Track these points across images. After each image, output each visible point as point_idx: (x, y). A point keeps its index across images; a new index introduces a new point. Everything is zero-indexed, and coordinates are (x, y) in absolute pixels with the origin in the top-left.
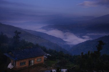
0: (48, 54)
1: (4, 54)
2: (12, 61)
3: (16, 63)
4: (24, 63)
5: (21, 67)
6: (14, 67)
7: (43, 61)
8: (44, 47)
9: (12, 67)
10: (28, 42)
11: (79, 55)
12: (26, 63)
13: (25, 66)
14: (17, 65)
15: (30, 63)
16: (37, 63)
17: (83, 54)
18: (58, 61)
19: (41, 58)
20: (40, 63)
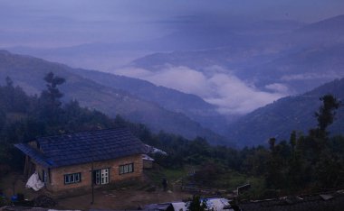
0: (156, 150)
1: (16, 145)
2: (39, 169)
3: (50, 175)
4: (78, 177)
5: (66, 187)
6: (45, 187)
7: (141, 171)
8: (141, 126)
9: (40, 187)
10: (89, 109)
11: (260, 147)
12: (82, 178)
13: (79, 185)
14: (54, 182)
15: (95, 176)
16: (121, 178)
17: (275, 145)
18: (192, 170)
19: (133, 164)
20: (131, 179)
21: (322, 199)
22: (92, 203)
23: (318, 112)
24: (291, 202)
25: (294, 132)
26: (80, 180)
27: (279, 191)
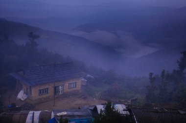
0: (88, 75)
1: (11, 74)
2: (24, 87)
3: (31, 90)
4: (46, 91)
5: (40, 97)
6: (28, 98)
7: (80, 87)
9: (25, 98)
12: (49, 91)
13: (47, 95)
14: (33, 94)
15: (56, 90)
16: (69, 90)
17: (153, 77)
19: (76, 83)
20: (74, 91)
21: (179, 113)
22: (54, 106)
23: (179, 60)
24: (160, 111)
25: (164, 70)
26: (48, 93)
27: (153, 104)
